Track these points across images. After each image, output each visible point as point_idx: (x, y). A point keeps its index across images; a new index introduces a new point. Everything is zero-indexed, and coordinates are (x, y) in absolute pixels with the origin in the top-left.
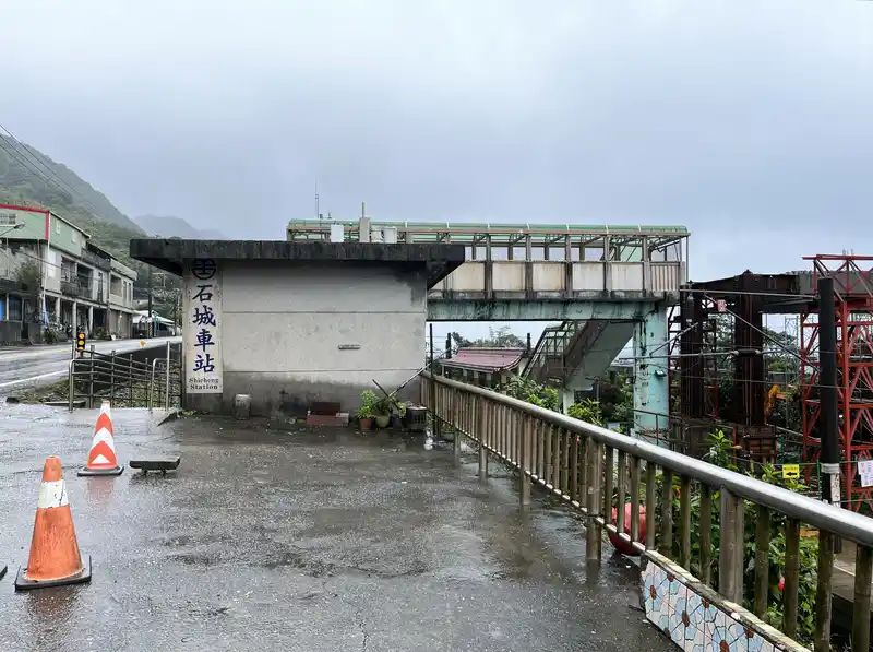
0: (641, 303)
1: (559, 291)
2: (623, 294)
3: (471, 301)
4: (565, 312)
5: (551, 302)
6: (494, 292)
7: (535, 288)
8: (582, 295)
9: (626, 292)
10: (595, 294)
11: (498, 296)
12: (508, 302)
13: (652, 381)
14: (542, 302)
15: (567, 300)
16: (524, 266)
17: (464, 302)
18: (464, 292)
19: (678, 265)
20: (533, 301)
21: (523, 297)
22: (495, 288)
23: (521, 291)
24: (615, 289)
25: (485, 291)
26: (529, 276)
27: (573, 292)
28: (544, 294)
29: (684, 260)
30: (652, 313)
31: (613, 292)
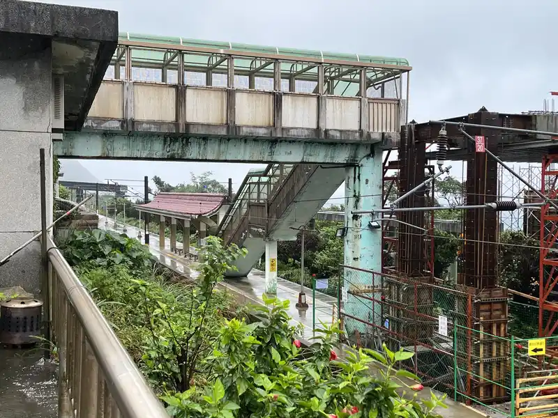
0: (356, 145)
1: (267, 128)
2: (338, 134)
3: (158, 135)
4: (272, 153)
5: (256, 140)
6: (188, 125)
7: (238, 123)
8: (293, 132)
9: (341, 131)
10: (306, 132)
11: (193, 131)
12: (205, 138)
13: (366, 233)
14: (245, 140)
15: (275, 139)
16: (225, 95)
17: (149, 136)
18: (149, 122)
19: (398, 102)
20: (236, 138)
21: (223, 132)
22: (189, 119)
23: (221, 125)
24: (328, 127)
25: (176, 123)
26: (231, 106)
27: (283, 129)
28: (248, 130)
29: (404, 97)
30: (368, 156)
31: (326, 131)
